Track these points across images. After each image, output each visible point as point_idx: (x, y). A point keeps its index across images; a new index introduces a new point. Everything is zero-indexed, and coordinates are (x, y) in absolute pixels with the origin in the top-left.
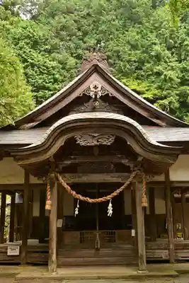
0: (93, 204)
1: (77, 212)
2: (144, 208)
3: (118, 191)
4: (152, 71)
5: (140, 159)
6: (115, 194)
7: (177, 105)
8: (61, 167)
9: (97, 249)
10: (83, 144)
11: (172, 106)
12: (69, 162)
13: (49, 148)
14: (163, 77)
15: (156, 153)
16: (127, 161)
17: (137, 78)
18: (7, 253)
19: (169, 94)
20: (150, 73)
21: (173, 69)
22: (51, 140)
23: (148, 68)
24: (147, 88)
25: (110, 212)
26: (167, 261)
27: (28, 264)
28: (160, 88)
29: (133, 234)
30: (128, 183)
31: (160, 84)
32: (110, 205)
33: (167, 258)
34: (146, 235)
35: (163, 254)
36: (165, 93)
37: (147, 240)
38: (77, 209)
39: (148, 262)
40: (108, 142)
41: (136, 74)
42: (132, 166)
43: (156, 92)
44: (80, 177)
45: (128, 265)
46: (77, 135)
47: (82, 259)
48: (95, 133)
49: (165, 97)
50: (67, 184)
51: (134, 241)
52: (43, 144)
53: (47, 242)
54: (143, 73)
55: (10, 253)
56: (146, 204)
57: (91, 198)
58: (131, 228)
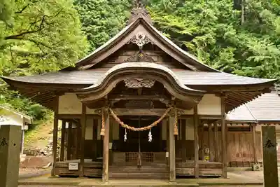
0: (137, 132)
1: (126, 138)
2: (176, 136)
3: (156, 123)
4: (192, 8)
5: (173, 99)
6: (153, 125)
7: (214, 41)
8: (113, 102)
9: (139, 166)
10: (131, 87)
11: (209, 42)
12: (119, 99)
13: (104, 90)
14: (201, 14)
15: (185, 95)
16: (163, 99)
17: (178, 15)
18: (68, 168)
19: (207, 30)
20: (190, 10)
21: (211, 7)
22: (106, 84)
23: (188, 6)
24: (186, 25)
25: (150, 138)
26: (193, 177)
27: (85, 176)
28: (199, 24)
29: (167, 156)
30: (164, 116)
31: (199, 21)
32: (150, 133)
33: (193, 175)
34: (176, 156)
35: (190, 172)
36: (203, 30)
37: (176, 161)
38: (125, 136)
39: (178, 177)
40: (149, 85)
41: (177, 11)
42: (167, 103)
43: (195, 28)
44: (127, 111)
45: (163, 179)
46: (125, 80)
47: (126, 174)
48: (140, 78)
49: (204, 34)
50: (118, 116)
51: (167, 161)
52: (99, 87)
53: (101, 160)
54: (184, 10)
55: (71, 168)
56: (177, 133)
57: (135, 127)
58: (166, 151)
